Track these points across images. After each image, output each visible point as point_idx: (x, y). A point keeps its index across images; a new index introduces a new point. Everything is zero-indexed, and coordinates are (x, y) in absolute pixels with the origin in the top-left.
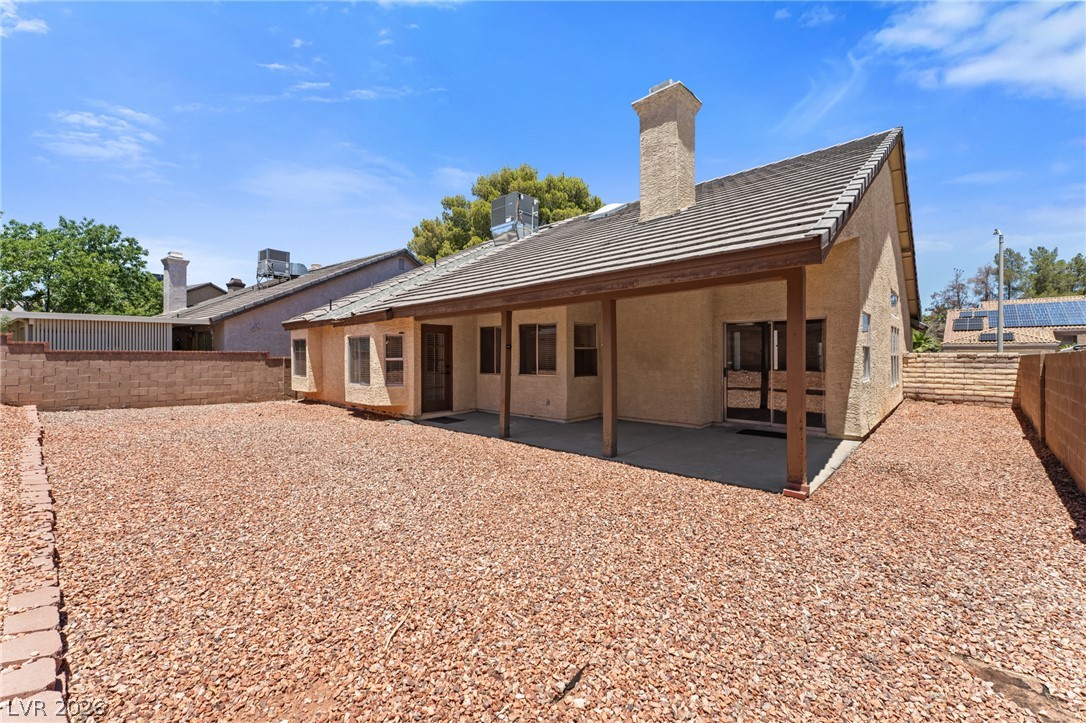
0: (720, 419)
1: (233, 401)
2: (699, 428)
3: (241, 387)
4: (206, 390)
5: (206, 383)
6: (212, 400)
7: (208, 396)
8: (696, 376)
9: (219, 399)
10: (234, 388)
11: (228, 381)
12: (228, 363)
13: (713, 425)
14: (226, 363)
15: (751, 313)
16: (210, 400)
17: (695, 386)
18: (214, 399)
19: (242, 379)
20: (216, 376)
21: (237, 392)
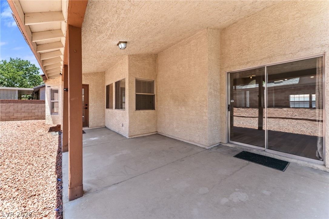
0: (225, 141)
1: (35, 119)
2: (207, 148)
3: (39, 114)
4: (23, 115)
5: (24, 112)
6: (26, 119)
7: (24, 117)
8: (205, 111)
9: (29, 118)
10: (36, 114)
11: (33, 111)
12: (34, 104)
13: (220, 146)
14: (32, 104)
15: (248, 63)
16: (25, 118)
17: (205, 118)
18: (27, 118)
19: (40, 111)
20: (28, 109)
21: (38, 116)
